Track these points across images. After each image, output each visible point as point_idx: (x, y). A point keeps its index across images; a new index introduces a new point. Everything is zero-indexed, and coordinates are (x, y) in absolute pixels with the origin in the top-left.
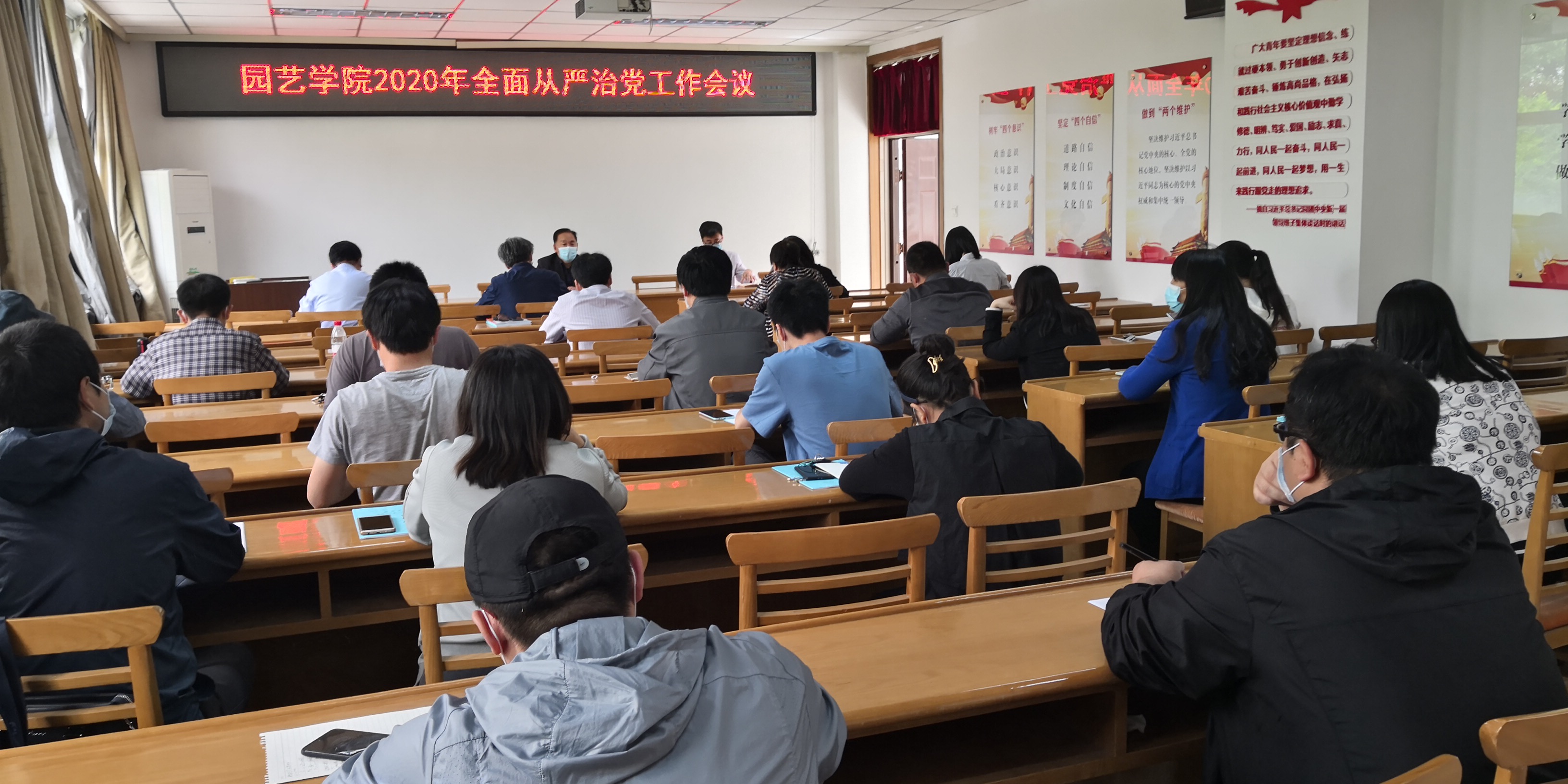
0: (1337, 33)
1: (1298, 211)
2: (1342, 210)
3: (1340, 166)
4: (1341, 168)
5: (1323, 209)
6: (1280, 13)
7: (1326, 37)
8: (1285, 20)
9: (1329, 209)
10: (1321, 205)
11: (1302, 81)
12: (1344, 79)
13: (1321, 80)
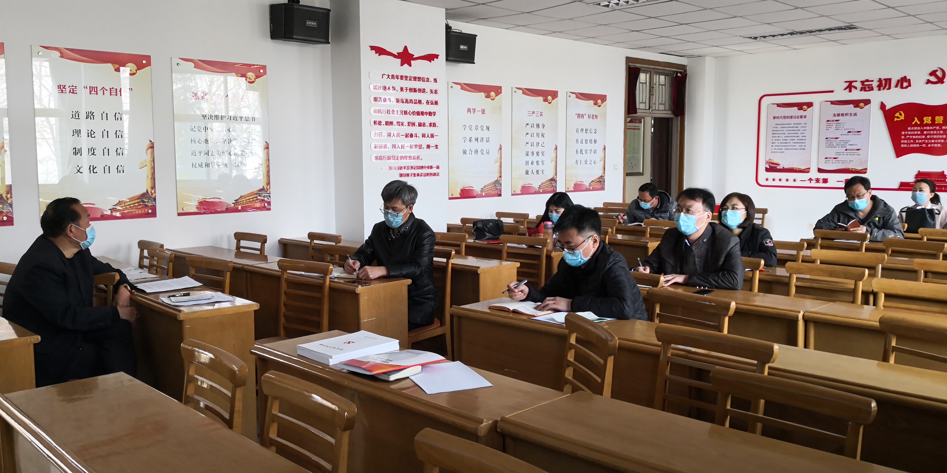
0: (431, 79)
1: (415, 169)
2: (438, 167)
3: (436, 146)
4: (437, 147)
5: (428, 167)
6: (399, 61)
7: (426, 80)
8: (402, 65)
9: (431, 167)
10: (427, 166)
11: (413, 100)
12: (436, 103)
13: (424, 101)
